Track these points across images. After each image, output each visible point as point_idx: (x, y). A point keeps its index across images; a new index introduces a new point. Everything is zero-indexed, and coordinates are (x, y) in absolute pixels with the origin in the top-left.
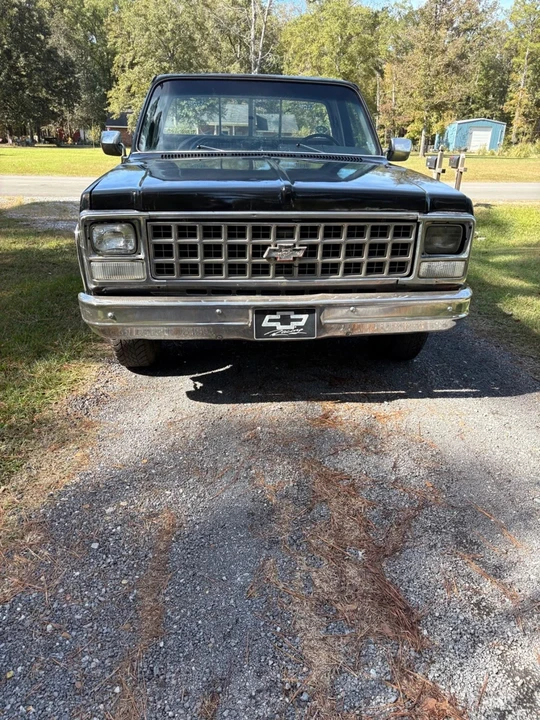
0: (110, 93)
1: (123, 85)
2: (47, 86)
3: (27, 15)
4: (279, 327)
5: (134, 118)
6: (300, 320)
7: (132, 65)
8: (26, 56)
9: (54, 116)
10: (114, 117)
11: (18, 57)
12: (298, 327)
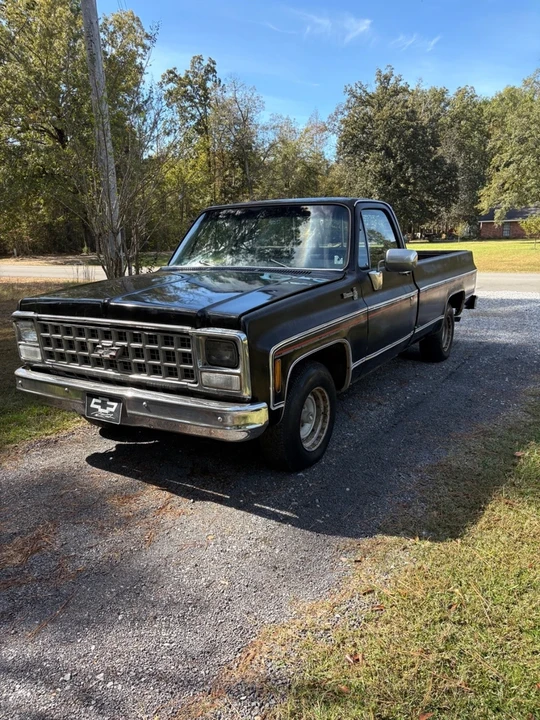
0: (483, 192)
1: (495, 183)
2: (429, 190)
3: (421, 132)
4: (101, 410)
5: (502, 212)
6: (112, 407)
7: (508, 165)
8: (414, 167)
9: (432, 216)
10: (483, 213)
11: (408, 168)
12: (111, 413)
